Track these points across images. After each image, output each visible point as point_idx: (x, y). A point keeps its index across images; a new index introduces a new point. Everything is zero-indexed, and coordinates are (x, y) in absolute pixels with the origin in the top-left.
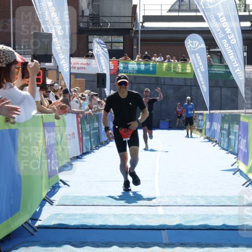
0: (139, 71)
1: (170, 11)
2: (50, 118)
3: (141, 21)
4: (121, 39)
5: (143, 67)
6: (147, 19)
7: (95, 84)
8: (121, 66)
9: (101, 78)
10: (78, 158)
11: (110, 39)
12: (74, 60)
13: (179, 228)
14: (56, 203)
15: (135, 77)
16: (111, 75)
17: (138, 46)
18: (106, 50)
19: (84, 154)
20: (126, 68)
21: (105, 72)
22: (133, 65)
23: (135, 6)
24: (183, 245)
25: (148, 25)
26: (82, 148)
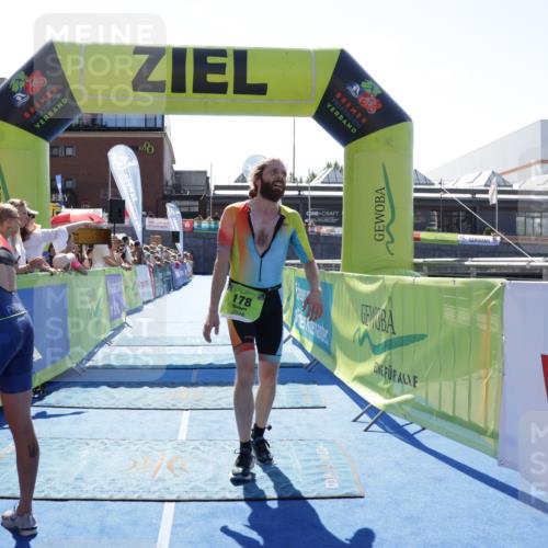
0: (210, 229)
1: (236, 182)
2: (114, 271)
3: (213, 188)
4: (197, 203)
5: (213, 226)
6: (217, 188)
7: (171, 240)
8: (196, 224)
9: (175, 236)
10: (149, 301)
11: (188, 203)
12: (147, 219)
13: (211, 367)
14: (114, 343)
15: (207, 234)
16: (184, 232)
17: (210, 209)
18: (179, 212)
19: (156, 298)
20: (199, 226)
21: (178, 230)
22: (205, 224)
23: (208, 178)
24: (206, 384)
25: (219, 192)
26: (154, 293)
